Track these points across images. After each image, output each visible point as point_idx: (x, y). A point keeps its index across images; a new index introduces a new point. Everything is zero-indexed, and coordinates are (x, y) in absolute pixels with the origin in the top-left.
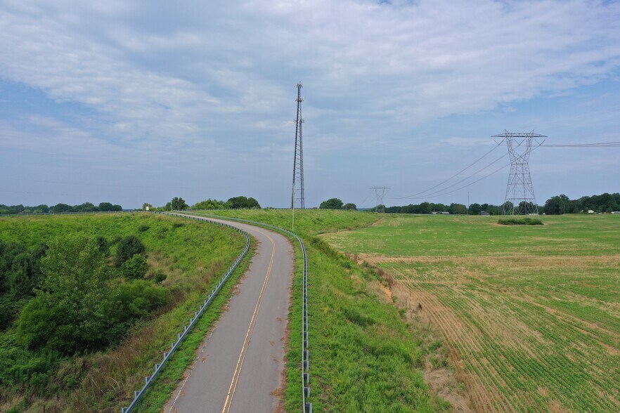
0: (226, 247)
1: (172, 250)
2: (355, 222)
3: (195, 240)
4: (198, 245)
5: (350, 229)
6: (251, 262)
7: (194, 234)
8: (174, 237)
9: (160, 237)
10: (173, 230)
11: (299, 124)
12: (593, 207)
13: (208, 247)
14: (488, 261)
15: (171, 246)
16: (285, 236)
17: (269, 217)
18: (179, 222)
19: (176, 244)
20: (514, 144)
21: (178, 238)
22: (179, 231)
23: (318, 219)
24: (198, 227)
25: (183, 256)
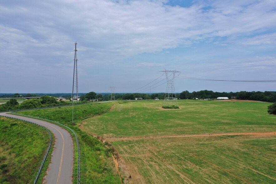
0: (39, 141)
1: (10, 140)
2: (102, 110)
3: (23, 134)
4: (24, 137)
5: (99, 115)
6: (52, 156)
7: (22, 130)
8: (11, 131)
9: (4, 132)
10: (11, 127)
11: (75, 61)
12: (198, 96)
13: (30, 140)
14: (158, 139)
15: (9, 137)
16: (69, 132)
17: (61, 111)
18: (14, 123)
19: (12, 136)
20: (169, 75)
21: (13, 132)
22: (14, 128)
23: (85, 111)
24: (24, 126)
25: (16, 144)
